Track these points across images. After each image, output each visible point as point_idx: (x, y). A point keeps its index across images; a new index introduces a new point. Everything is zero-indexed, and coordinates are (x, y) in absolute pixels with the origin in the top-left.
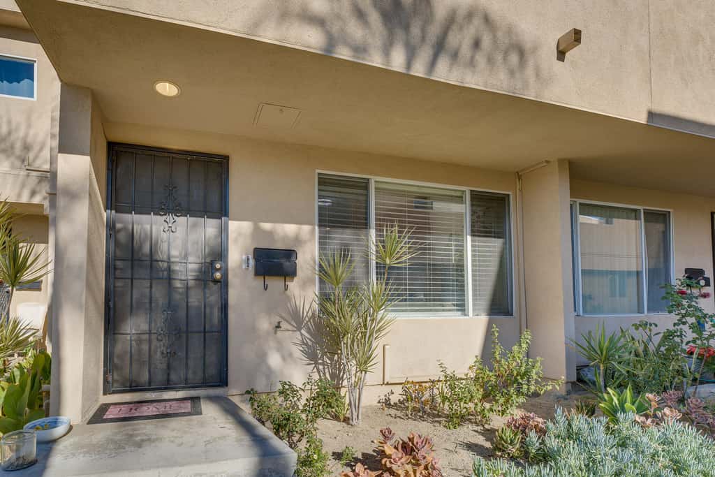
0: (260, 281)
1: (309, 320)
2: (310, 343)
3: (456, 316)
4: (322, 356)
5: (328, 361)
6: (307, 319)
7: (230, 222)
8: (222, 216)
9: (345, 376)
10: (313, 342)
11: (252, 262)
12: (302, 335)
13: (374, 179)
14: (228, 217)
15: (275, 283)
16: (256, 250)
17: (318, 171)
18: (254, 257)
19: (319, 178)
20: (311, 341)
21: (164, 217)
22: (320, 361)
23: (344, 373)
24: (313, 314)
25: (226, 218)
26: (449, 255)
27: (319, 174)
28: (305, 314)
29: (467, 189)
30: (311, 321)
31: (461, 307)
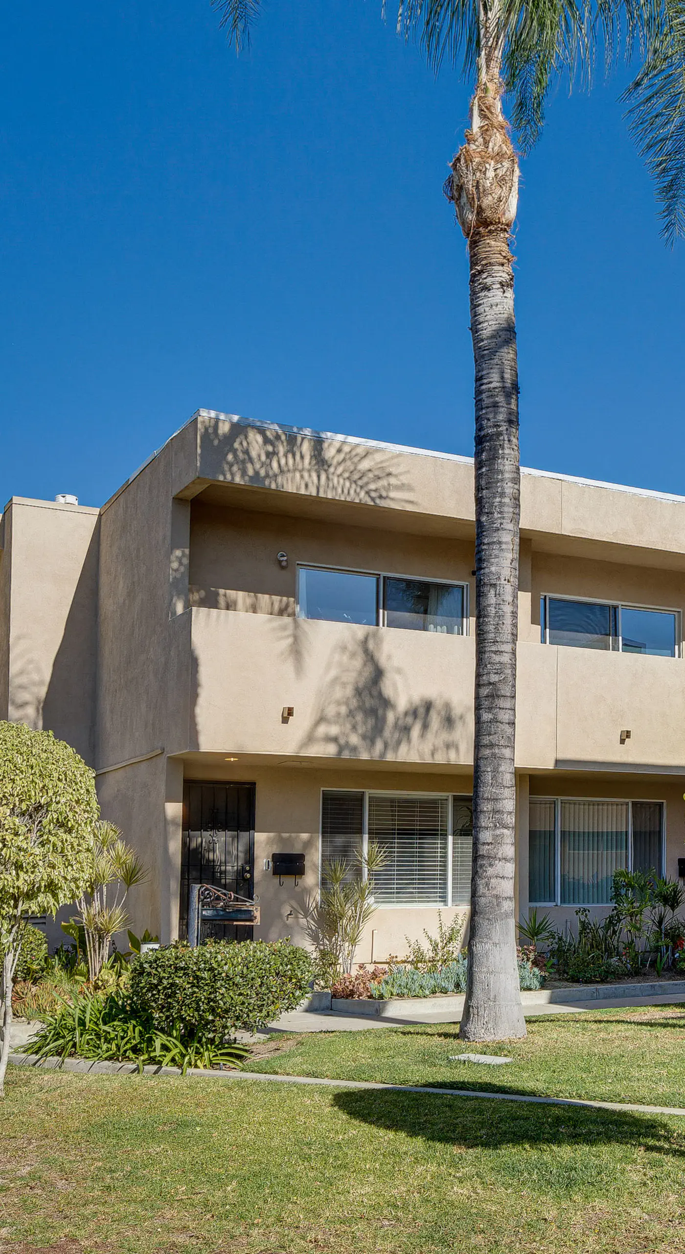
0: (276, 880)
1: (314, 910)
2: (314, 928)
3: (440, 906)
4: (323, 939)
5: (328, 943)
6: (312, 909)
7: (255, 834)
8: (250, 830)
9: (341, 955)
10: (316, 927)
11: (271, 864)
12: (307, 921)
13: (368, 793)
14: (254, 830)
15: (288, 880)
16: (274, 856)
17: (322, 789)
18: (273, 861)
19: (323, 793)
20: (314, 926)
21: (210, 833)
22: (321, 943)
23: (340, 953)
24: (317, 905)
25: (253, 831)
26: (435, 852)
27: (323, 791)
28: (310, 905)
29: (449, 795)
30: (315, 910)
31: (444, 899)
